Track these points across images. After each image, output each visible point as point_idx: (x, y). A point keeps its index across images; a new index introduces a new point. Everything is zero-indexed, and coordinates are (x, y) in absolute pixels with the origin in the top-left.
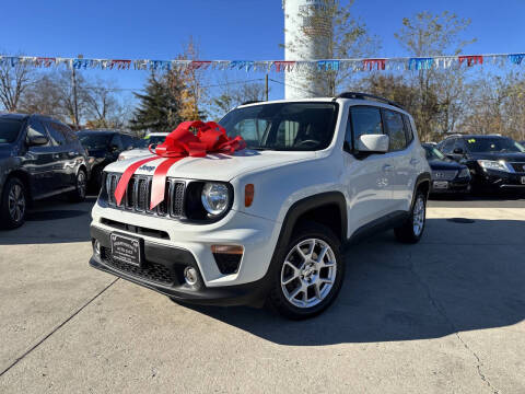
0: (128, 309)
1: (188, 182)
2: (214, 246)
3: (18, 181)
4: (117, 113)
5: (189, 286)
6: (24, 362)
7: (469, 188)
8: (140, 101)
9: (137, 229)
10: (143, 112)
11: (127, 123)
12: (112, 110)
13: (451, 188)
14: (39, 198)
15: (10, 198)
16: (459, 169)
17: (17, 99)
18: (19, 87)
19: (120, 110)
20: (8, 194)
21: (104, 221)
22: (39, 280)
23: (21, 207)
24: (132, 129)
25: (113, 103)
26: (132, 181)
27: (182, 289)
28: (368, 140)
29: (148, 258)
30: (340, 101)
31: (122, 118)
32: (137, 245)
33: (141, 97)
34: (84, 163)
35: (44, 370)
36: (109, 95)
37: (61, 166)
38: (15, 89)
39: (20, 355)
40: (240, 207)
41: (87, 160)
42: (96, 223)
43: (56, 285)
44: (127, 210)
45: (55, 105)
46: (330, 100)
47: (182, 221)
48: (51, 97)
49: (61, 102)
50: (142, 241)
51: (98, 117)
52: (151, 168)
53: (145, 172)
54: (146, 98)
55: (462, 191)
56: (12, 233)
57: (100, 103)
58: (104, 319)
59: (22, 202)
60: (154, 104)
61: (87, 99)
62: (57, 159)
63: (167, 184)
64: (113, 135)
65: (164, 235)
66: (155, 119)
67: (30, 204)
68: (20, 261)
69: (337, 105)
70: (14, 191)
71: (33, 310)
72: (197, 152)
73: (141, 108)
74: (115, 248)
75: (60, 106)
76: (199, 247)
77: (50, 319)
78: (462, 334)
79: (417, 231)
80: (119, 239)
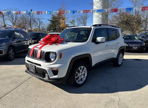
0: (34, 83)
1: (46, 52)
2: (52, 68)
3: (12, 48)
4: (43, 25)
5: (46, 78)
6: (8, 95)
7: (145, 49)
8: (49, 22)
9: (35, 63)
10: (50, 25)
11: (46, 29)
12: (42, 25)
13: (138, 49)
14: (17, 52)
15: (10, 53)
16: (142, 43)
17: (15, 22)
18: (16, 18)
19: (44, 24)
20: (9, 52)
21: (28, 61)
22: (15, 75)
23: (13, 55)
24: (47, 30)
25: (42, 22)
26: (34, 51)
27: (45, 79)
28: (99, 39)
29: (37, 71)
30: (92, 28)
31: (45, 27)
32: (34, 67)
33: (50, 20)
34: (31, 42)
35: (12, 97)
36: (41, 20)
37: (24, 43)
38: (15, 19)
39: (7, 93)
40: (58, 59)
41: (32, 41)
42: (26, 61)
43: (19, 76)
44: (33, 58)
45: (26, 24)
46: (90, 27)
47: (45, 62)
48: (25, 21)
49: (28, 22)
50: (35, 66)
51: (38, 27)
52: (38, 48)
53: (37, 49)
54: (51, 21)
55: (142, 50)
56: (11, 62)
57: (38, 23)
58: (28, 85)
59: (13, 54)
60: (54, 23)
61: (34, 21)
62: (22, 42)
63: (41, 52)
64: (40, 33)
65: (40, 65)
66: (54, 27)
67: (15, 54)
68: (11, 70)
69: (91, 29)
70: (11, 51)
71: (12, 82)
72: (50, 44)
73: (50, 24)
74: (30, 68)
75: (27, 24)
76: (48, 68)
77: (15, 85)
78: (119, 93)
79: (120, 63)
80: (30, 66)
